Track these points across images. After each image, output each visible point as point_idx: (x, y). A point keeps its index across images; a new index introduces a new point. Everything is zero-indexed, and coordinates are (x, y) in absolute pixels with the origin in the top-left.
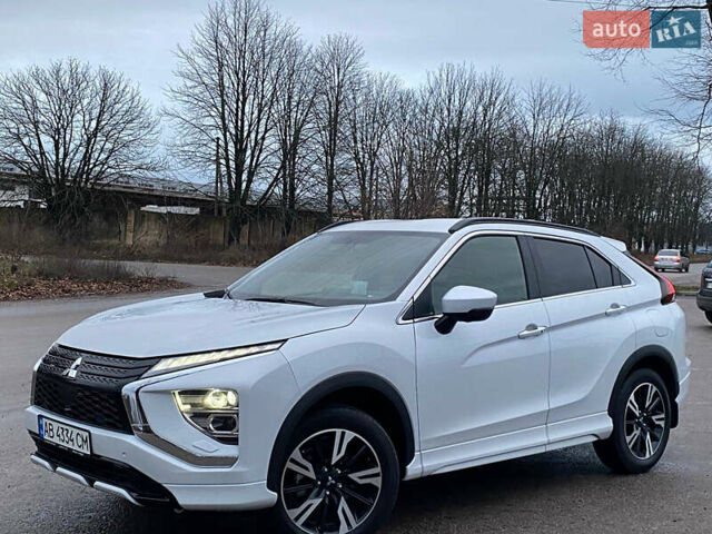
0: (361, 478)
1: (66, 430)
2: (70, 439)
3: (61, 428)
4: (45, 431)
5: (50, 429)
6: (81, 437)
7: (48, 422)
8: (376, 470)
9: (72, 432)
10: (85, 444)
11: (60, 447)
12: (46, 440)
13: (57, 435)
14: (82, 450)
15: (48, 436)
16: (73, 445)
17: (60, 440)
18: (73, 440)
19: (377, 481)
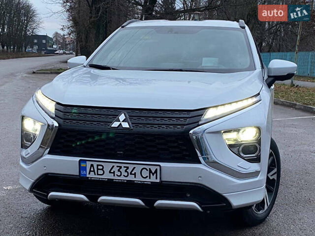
0: (271, 176)
1: (124, 167)
2: (131, 174)
3: (117, 166)
4: (90, 171)
5: (98, 169)
6: (147, 170)
7: (95, 164)
8: (275, 170)
9: (134, 168)
10: (153, 175)
11: (114, 180)
12: (91, 178)
13: (110, 172)
14: (147, 180)
15: (95, 174)
16: (135, 177)
17: (114, 176)
18: (135, 174)
19: (275, 177)
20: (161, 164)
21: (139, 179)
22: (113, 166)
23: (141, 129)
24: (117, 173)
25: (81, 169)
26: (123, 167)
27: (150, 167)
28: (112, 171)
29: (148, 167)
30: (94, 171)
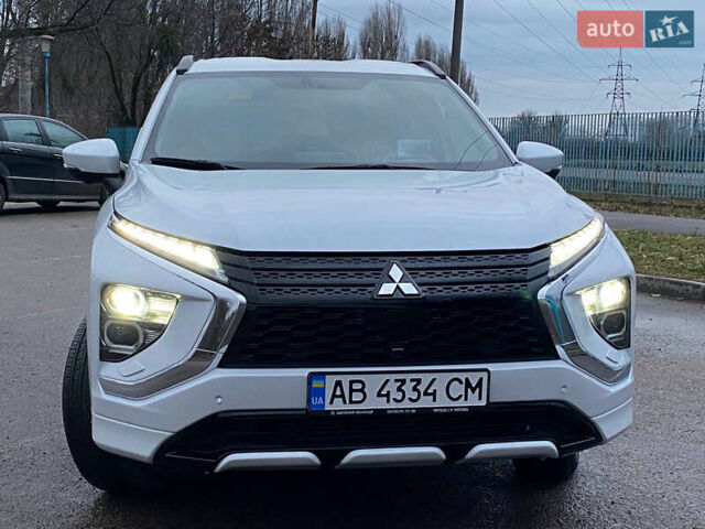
2: (426, 394)
3: (396, 381)
4: (334, 396)
5: (352, 390)
6: (461, 382)
9: (434, 380)
10: (473, 391)
11: (389, 412)
12: (336, 411)
13: (379, 395)
14: (461, 403)
15: (345, 402)
16: (434, 400)
17: (388, 401)
18: (434, 394)
20: (491, 367)
21: (442, 402)
22: (387, 381)
24: (395, 395)
25: (313, 392)
26: (408, 381)
27: (467, 375)
28: (384, 392)
29: (462, 377)
30: (342, 396)
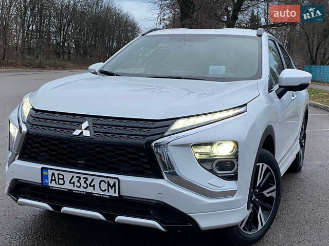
0: (268, 193)
1: (84, 178)
2: (90, 186)
3: (77, 177)
4: (52, 180)
5: (59, 179)
6: (106, 183)
7: (56, 173)
8: (274, 187)
9: (93, 179)
10: (112, 188)
11: (74, 191)
12: (52, 187)
13: (70, 182)
14: (106, 193)
15: (56, 184)
16: (94, 189)
17: (74, 186)
18: (94, 186)
19: (274, 194)
20: (121, 177)
21: (97, 191)
22: (73, 176)
23: (102, 138)
24: (77, 184)
25: (44, 177)
26: (82, 178)
27: (109, 179)
28: (72, 182)
29: (106, 180)
30: (55, 180)
